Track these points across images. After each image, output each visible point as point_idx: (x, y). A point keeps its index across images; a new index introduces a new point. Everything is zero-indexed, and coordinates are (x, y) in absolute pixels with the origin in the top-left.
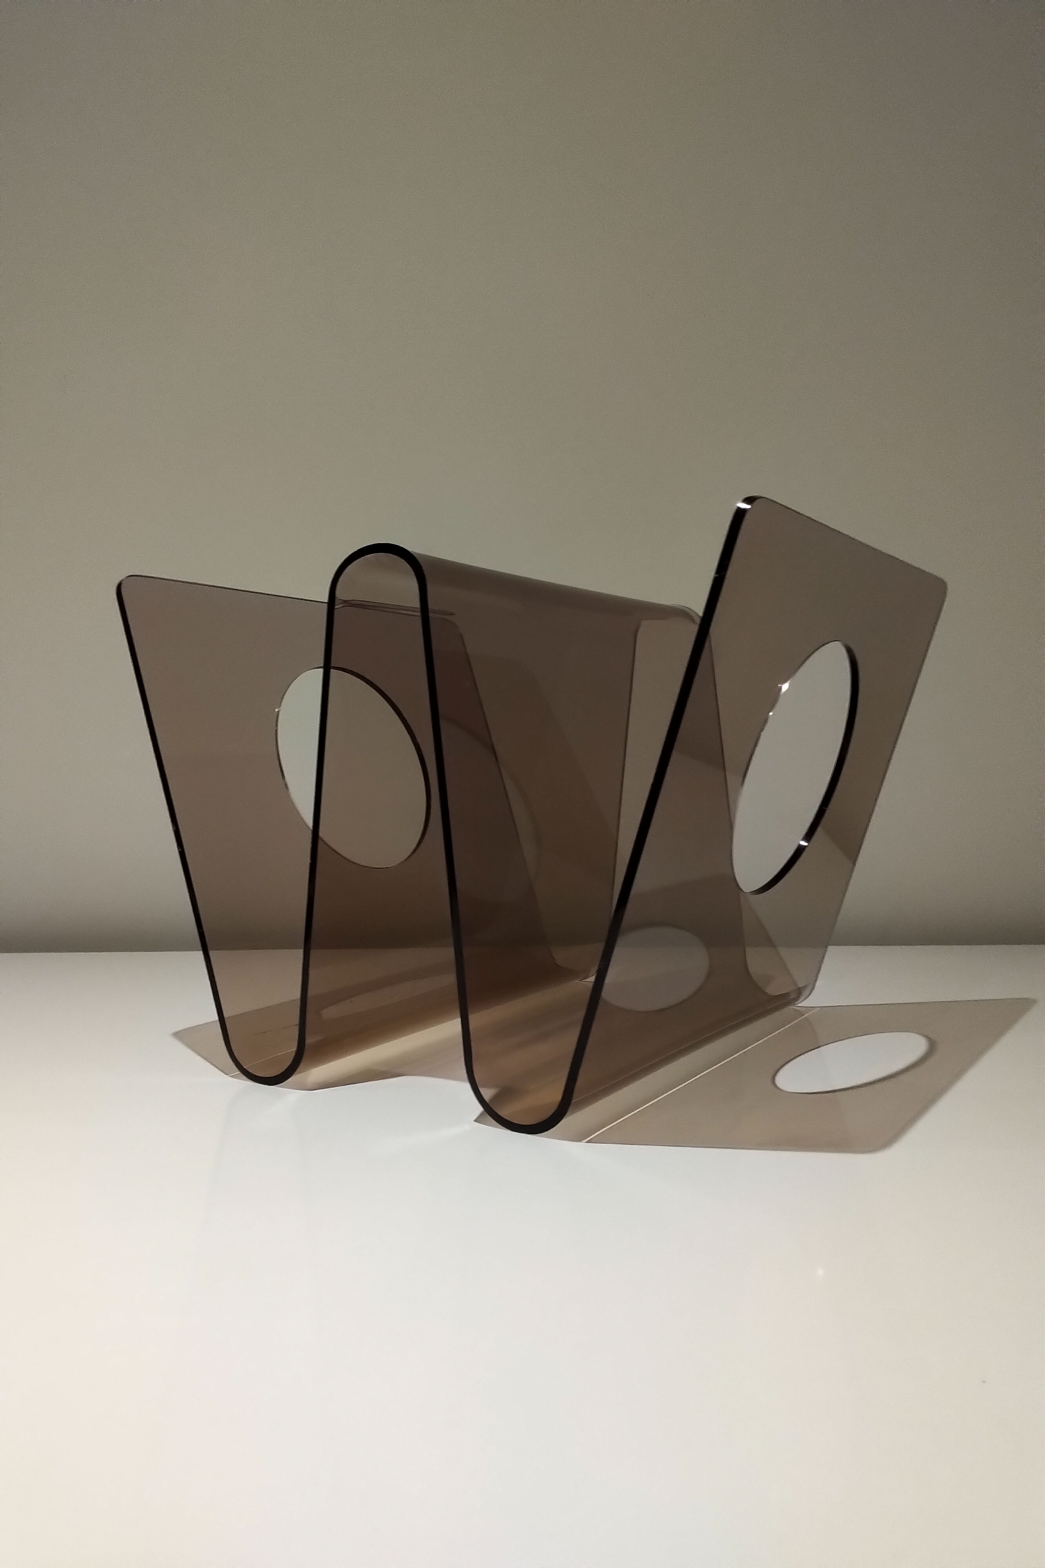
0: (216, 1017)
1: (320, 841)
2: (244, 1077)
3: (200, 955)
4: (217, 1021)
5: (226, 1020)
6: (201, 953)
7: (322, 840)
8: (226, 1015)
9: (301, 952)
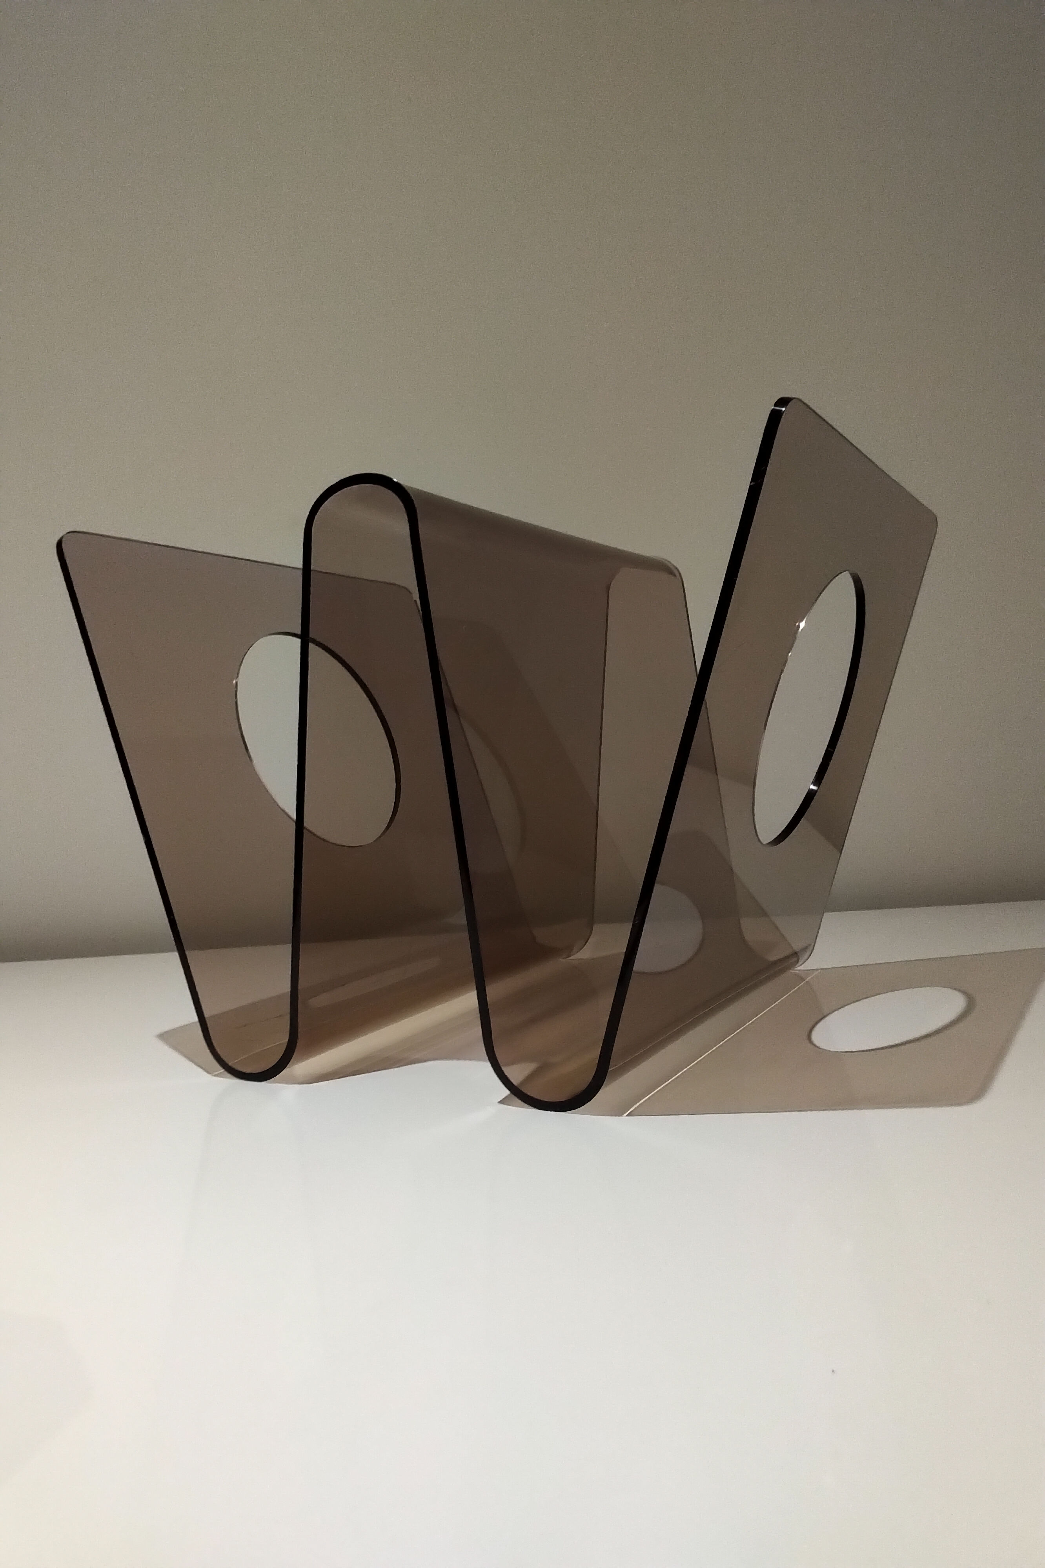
0: (195, 1018)
1: (305, 831)
2: (229, 1075)
3: (176, 955)
4: (195, 1023)
5: (207, 1021)
6: (176, 954)
7: (307, 830)
8: (207, 1014)
9: (289, 947)
